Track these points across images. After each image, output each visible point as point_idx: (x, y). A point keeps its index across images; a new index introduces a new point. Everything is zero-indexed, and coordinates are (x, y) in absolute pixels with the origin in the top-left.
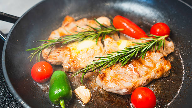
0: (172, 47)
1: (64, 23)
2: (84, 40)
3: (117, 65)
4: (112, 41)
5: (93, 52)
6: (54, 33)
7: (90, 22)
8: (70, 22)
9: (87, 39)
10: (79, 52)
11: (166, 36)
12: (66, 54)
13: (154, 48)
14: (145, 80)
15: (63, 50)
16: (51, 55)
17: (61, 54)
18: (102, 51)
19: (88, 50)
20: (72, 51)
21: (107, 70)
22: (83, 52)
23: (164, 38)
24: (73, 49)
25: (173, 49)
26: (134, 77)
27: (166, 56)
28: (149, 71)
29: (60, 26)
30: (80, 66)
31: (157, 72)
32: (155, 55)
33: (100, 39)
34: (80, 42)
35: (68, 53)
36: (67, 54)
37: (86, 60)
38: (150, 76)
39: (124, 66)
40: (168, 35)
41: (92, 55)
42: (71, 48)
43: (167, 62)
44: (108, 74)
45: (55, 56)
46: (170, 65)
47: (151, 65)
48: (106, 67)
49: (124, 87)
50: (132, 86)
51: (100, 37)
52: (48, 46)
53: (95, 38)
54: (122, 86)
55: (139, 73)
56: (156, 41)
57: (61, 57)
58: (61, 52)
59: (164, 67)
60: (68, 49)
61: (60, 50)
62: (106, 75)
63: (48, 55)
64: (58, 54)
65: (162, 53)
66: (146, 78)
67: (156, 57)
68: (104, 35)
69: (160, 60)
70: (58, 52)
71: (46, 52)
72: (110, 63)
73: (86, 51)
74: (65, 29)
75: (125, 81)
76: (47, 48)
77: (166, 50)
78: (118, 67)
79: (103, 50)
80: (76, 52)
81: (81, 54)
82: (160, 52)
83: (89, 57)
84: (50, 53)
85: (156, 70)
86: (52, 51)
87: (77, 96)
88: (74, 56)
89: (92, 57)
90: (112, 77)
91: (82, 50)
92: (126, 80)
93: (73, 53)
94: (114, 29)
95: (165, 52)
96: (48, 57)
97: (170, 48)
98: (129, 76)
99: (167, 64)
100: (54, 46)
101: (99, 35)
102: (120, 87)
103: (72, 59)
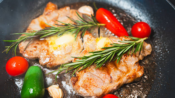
0: (150, 49)
1: (46, 11)
2: (64, 35)
3: (92, 67)
4: (91, 38)
5: (71, 49)
6: (34, 23)
7: (72, 13)
8: (51, 11)
9: (67, 33)
10: (57, 48)
11: (145, 39)
12: (43, 48)
13: (131, 50)
14: (116, 87)
15: (41, 43)
16: (27, 49)
17: (38, 49)
18: (80, 47)
19: (65, 46)
20: (50, 46)
21: (80, 73)
22: (61, 48)
23: (143, 41)
24: (51, 44)
25: (150, 52)
26: (106, 82)
27: (142, 59)
28: (121, 76)
29: (42, 14)
30: (56, 63)
31: (129, 78)
32: (131, 59)
33: (79, 34)
34: (59, 36)
35: (46, 47)
36: (45, 49)
37: (63, 57)
38: (122, 82)
39: (98, 69)
40: (147, 38)
41: (69, 51)
42: (50, 42)
43: (141, 68)
44: (81, 78)
45: (31, 51)
46: (143, 72)
47: (124, 69)
48: (80, 69)
49: (94, 94)
50: (102, 93)
51: (80, 32)
52: (25, 39)
53: (75, 33)
54: (92, 93)
55: (111, 78)
56: (134, 44)
57: (37, 52)
58: (39, 46)
59: (137, 73)
60: (46, 43)
61: (38, 44)
62: (79, 79)
63: (24, 51)
64: (35, 49)
65: (138, 57)
66: (117, 84)
67: (131, 61)
68: (84, 30)
69: (134, 65)
70: (35, 47)
71: (23, 45)
72: (85, 66)
73: (64, 47)
74: (45, 18)
75: (96, 87)
76: (24, 41)
77: (143, 53)
78: (93, 69)
79: (82, 46)
80: (54, 47)
81: (58, 50)
82: (136, 56)
83: (67, 54)
84: (27, 47)
85: (128, 76)
86: (29, 45)
87: (49, 94)
88: (51, 51)
89: (70, 53)
90: (84, 81)
91: (60, 46)
92: (98, 86)
93: (51, 48)
94: (95, 24)
95: (142, 55)
96: (25, 52)
97: (148, 50)
98: (101, 81)
99: (140, 70)
100: (31, 39)
101: (79, 30)
102: (90, 94)
103: (49, 55)
